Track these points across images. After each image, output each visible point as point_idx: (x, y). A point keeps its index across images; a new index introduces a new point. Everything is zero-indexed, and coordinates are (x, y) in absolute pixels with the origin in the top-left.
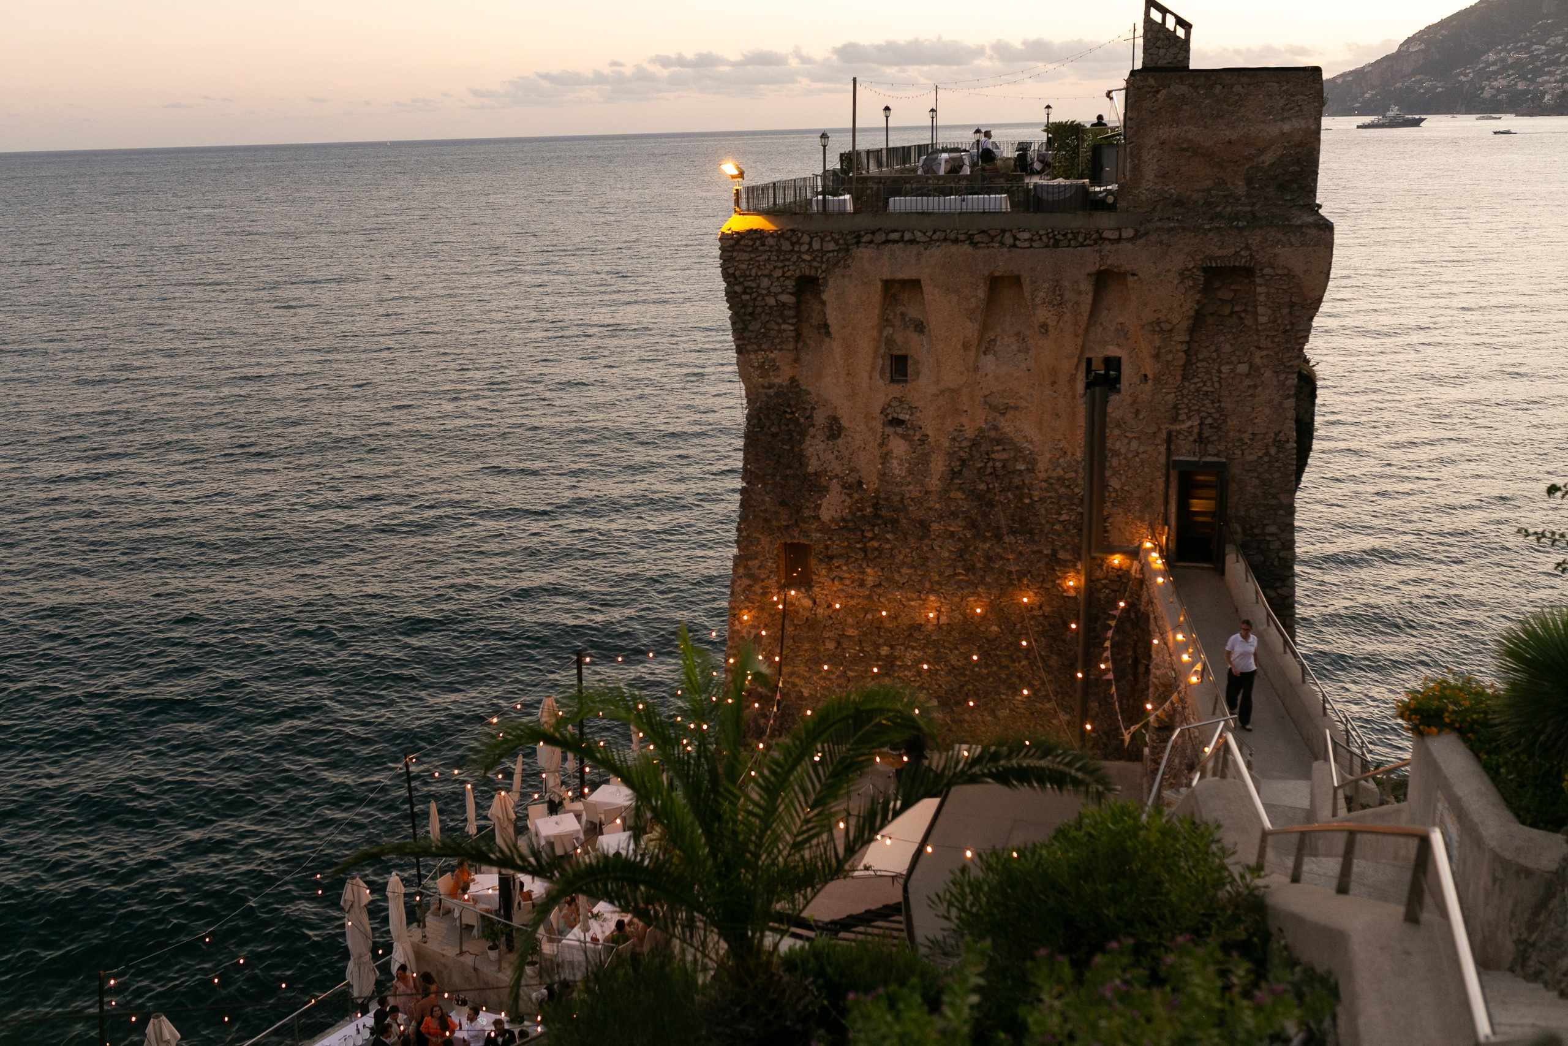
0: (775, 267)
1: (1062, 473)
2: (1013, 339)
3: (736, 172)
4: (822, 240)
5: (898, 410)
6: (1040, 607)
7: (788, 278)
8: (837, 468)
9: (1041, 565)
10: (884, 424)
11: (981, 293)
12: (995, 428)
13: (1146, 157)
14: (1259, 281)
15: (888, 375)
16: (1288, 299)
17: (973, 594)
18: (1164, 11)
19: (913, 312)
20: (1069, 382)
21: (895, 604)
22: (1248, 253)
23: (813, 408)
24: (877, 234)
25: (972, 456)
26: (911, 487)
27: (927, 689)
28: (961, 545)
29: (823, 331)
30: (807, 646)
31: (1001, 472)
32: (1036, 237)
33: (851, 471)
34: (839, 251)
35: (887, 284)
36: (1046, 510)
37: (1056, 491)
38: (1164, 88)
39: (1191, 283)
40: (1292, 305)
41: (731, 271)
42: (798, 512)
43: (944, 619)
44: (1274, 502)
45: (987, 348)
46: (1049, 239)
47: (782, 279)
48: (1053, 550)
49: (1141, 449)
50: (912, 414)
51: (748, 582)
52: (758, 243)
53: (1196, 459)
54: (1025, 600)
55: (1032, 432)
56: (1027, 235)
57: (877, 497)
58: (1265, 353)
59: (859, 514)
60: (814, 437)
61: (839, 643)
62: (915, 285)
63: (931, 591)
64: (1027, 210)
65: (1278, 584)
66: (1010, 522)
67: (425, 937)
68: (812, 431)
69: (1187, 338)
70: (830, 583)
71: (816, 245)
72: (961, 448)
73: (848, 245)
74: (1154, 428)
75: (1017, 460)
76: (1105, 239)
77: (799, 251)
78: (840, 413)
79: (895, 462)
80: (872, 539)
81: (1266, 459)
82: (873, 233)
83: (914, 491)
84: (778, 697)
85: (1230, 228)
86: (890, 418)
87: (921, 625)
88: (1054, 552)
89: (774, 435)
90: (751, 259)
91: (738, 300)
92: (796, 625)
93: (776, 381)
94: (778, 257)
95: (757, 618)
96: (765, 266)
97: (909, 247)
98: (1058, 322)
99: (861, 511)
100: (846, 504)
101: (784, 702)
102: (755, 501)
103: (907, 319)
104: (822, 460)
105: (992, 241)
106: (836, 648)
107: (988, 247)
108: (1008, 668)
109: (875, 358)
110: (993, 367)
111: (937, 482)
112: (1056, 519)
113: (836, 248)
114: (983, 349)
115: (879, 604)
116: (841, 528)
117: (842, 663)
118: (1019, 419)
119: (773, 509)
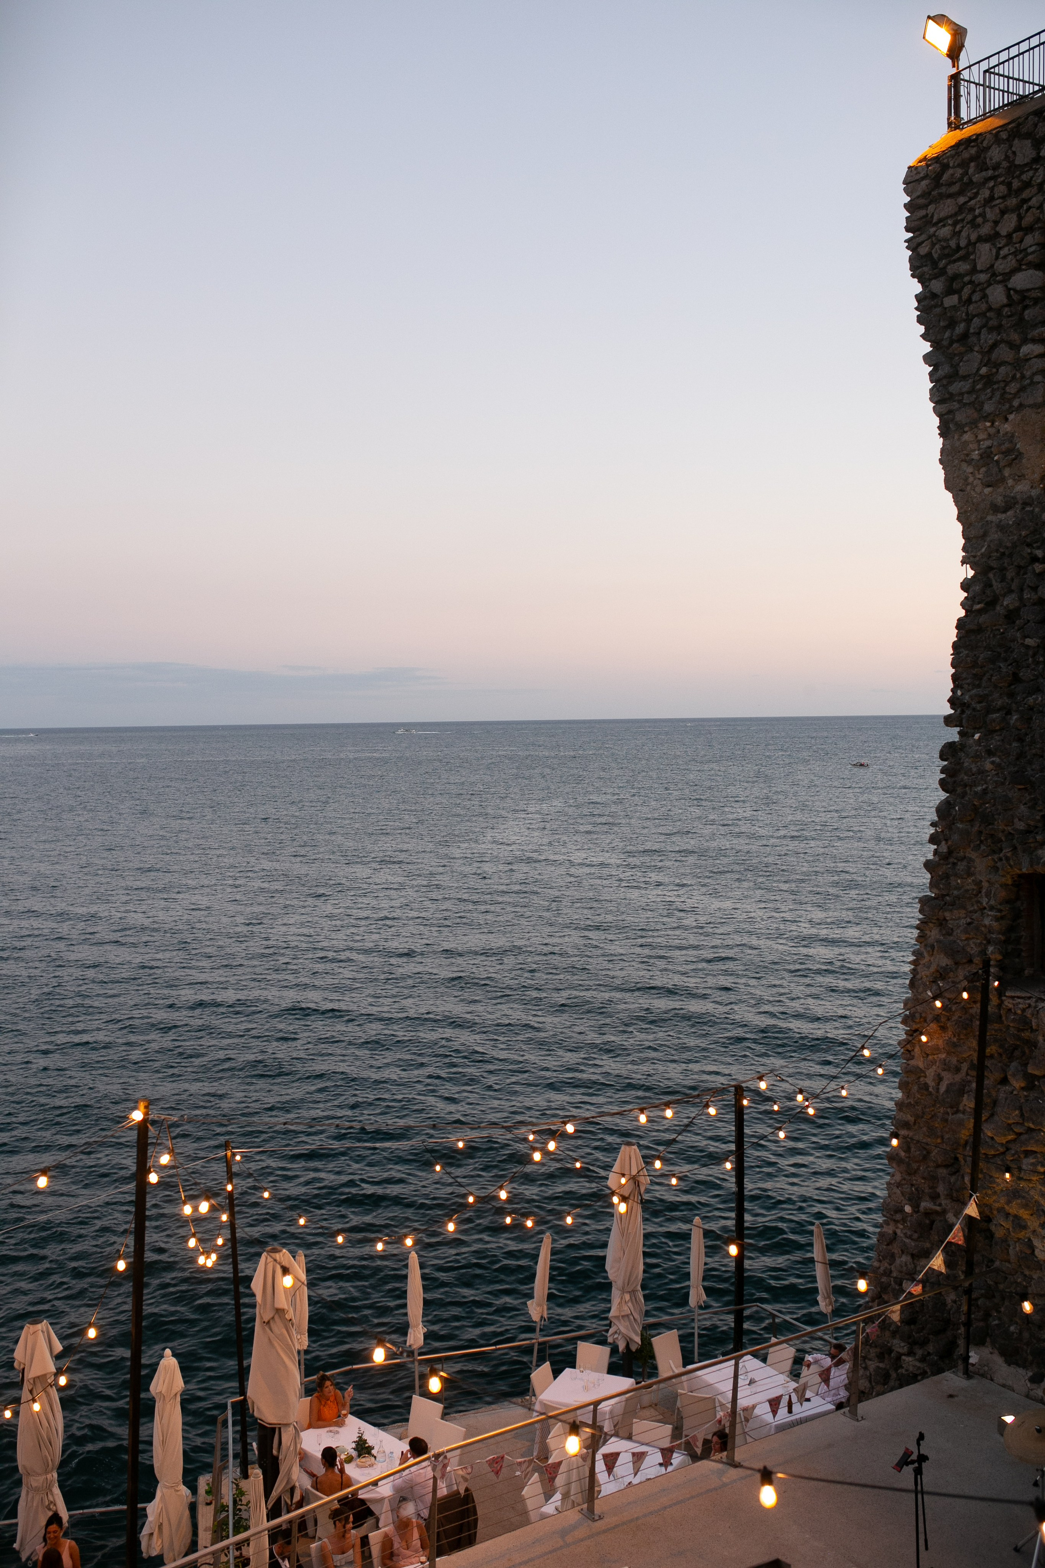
0: (1003, 213)
7: (1030, 229)
41: (925, 249)
47: (1016, 236)
51: (944, 961)
89: (1011, 617)
90: (960, 209)
91: (938, 310)
92: (1034, 1077)
93: (1019, 488)
94: (1009, 185)
95: (955, 1045)
96: (983, 215)
101: (997, 1263)
102: (968, 771)
119: (1000, 791)
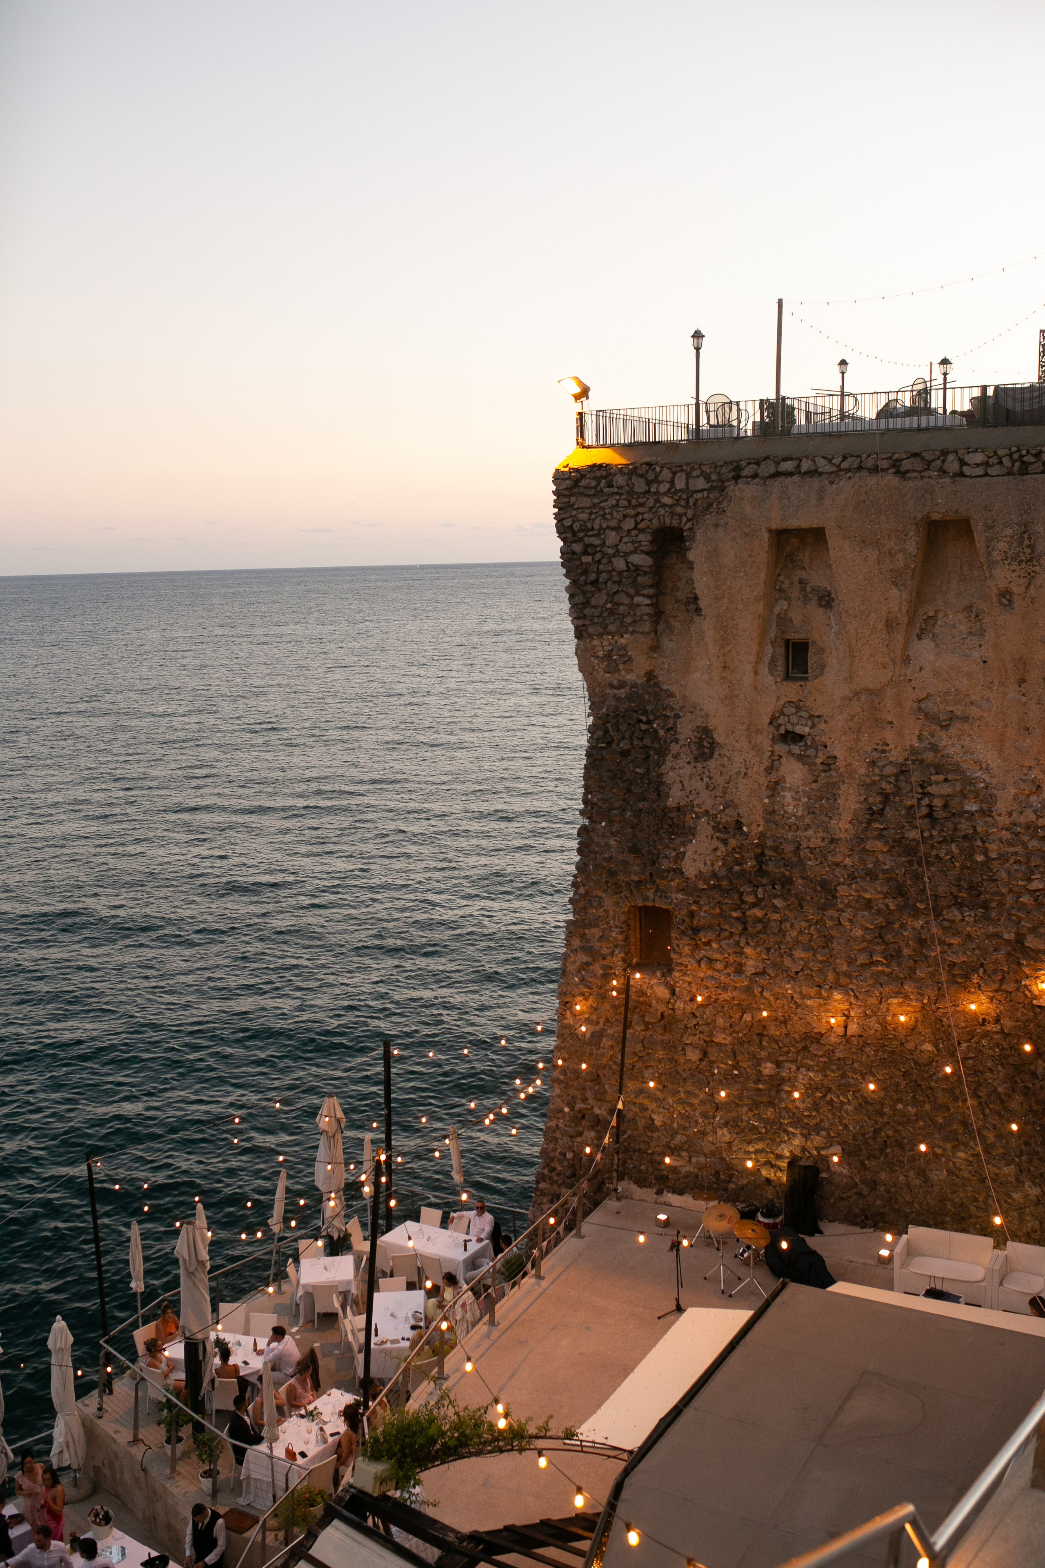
0: (625, 516)
1: (1033, 817)
2: (961, 616)
3: (578, 390)
4: (688, 476)
5: (794, 719)
6: (997, 1020)
7: (642, 531)
8: (706, 801)
9: (1000, 955)
10: (774, 740)
11: (912, 546)
12: (934, 748)
15: (780, 669)
17: (897, 994)
19: (817, 579)
20: (1043, 680)
21: (784, 1001)
23: (677, 716)
24: (763, 465)
25: (899, 789)
26: (810, 832)
27: (827, 1130)
28: (880, 920)
29: (692, 607)
30: (661, 1054)
31: (940, 814)
32: (994, 460)
33: (727, 806)
35: (778, 536)
36: (1009, 873)
37: (1024, 845)
41: (567, 523)
42: (653, 863)
43: (853, 1028)
45: (923, 630)
46: (1013, 462)
47: (634, 533)
48: (1018, 934)
50: (813, 726)
51: (585, 958)
52: (603, 482)
54: (973, 1007)
55: (987, 754)
56: (979, 458)
57: (761, 845)
59: (737, 868)
60: (676, 756)
61: (705, 1054)
62: (817, 535)
63: (836, 985)
64: (983, 426)
66: (954, 890)
67: (100, 1409)
68: (675, 748)
70: (695, 965)
71: (680, 483)
72: (883, 777)
73: (723, 482)
75: (965, 797)
77: (657, 493)
78: (712, 723)
79: (788, 795)
80: (754, 905)
82: (758, 463)
83: (814, 838)
84: (614, 1123)
86: (782, 731)
87: (822, 1035)
88: (1020, 938)
89: (624, 754)
90: (595, 505)
91: (577, 563)
92: (649, 1023)
93: (629, 677)
94: (629, 502)
95: (596, 1009)
96: (611, 514)
97: (808, 479)
98: (1027, 588)
99: (740, 864)
100: (719, 853)
101: (629, 1132)
102: (598, 844)
103: (809, 589)
104: (688, 789)
105: (928, 469)
106: (701, 1060)
107: (922, 477)
108: (948, 1109)
109: (761, 645)
110: (932, 658)
111: (848, 826)
112: (1024, 886)
113: (707, 486)
114: (917, 631)
115: (762, 1001)
116: (712, 888)
117: (708, 1083)
118: (969, 735)
119: (621, 857)
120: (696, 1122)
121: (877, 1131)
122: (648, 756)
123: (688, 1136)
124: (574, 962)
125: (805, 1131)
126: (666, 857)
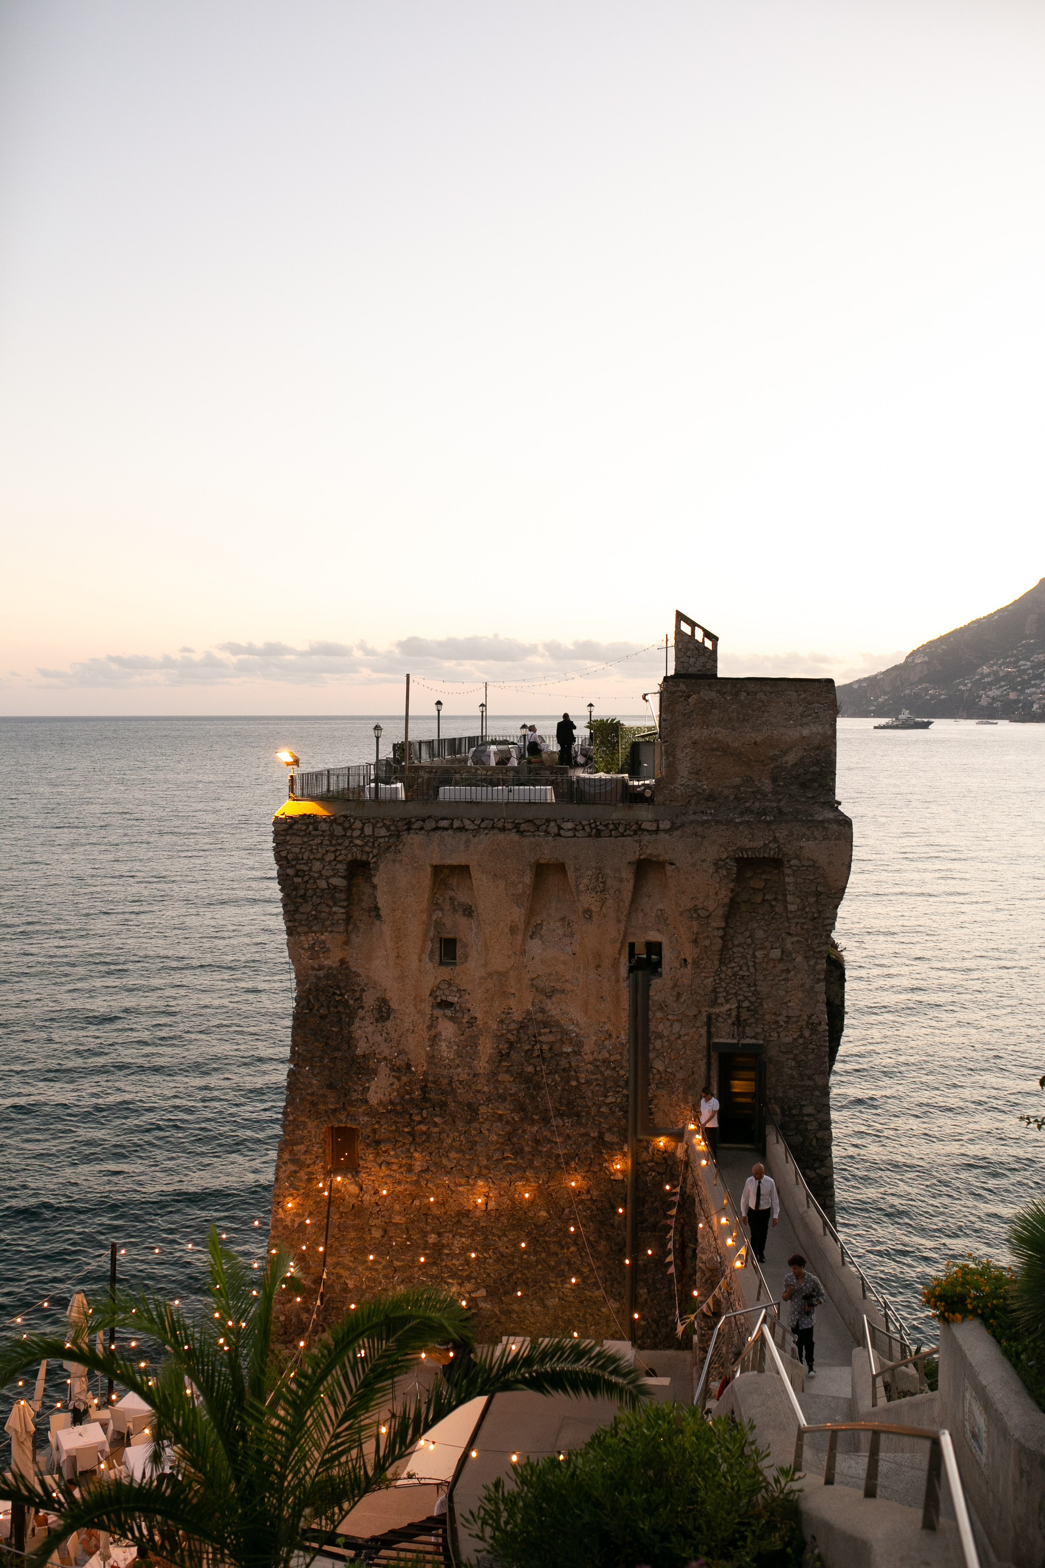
0: (327, 852)
1: (607, 1055)
2: (558, 924)
3: (291, 760)
4: (374, 827)
5: (447, 992)
6: (588, 1192)
7: (340, 862)
8: (385, 1050)
9: (589, 1148)
10: (432, 1006)
11: (528, 879)
12: (542, 1011)
13: (680, 755)
14: (788, 871)
15: (437, 958)
16: (814, 889)
17: (521, 1178)
18: (693, 624)
19: (462, 897)
20: (613, 966)
21: (443, 1189)
22: (776, 845)
23: (363, 990)
24: (427, 821)
25: (520, 1039)
26: (459, 1070)
27: (475, 1278)
28: (508, 1128)
29: (373, 914)
30: (353, 1234)
31: (548, 1055)
32: (580, 827)
33: (400, 1053)
34: (390, 836)
35: (437, 869)
36: (593, 1092)
37: (602, 1073)
38: (695, 693)
39: (725, 873)
40: (818, 894)
41: (284, 854)
42: (346, 1095)
43: (492, 1205)
44: (811, 1083)
45: (534, 933)
46: (592, 829)
47: (333, 863)
48: (599, 1133)
49: (683, 1032)
50: (460, 997)
51: (293, 1168)
52: (311, 827)
53: (735, 1041)
54: (573, 1184)
55: (577, 1015)
56: (570, 825)
57: (425, 1080)
58: (795, 939)
59: (407, 1097)
60: (362, 1019)
61: (385, 1231)
62: (464, 869)
63: (480, 1176)
64: (571, 801)
65: (817, 1165)
66: (557, 1105)
68: (361, 1013)
69: (723, 925)
70: (378, 1168)
71: (368, 831)
72: (509, 1031)
73: (399, 831)
74: (694, 1011)
75: (563, 1043)
76: (644, 830)
77: (351, 837)
78: (388, 995)
79: (444, 1044)
80: (420, 1123)
81: (801, 1041)
82: (424, 820)
83: (462, 1074)
84: (321, 1290)
85: (759, 821)
86: (439, 1000)
87: (469, 1211)
88: (601, 1136)
89: (323, 1017)
90: (304, 843)
91: (289, 881)
92: (342, 1213)
93: (326, 962)
94: (331, 842)
95: (302, 1205)
96: (317, 849)
97: (459, 834)
98: (601, 908)
99: (410, 1094)
100: (395, 1087)
101: (328, 1295)
102: (302, 1083)
103: (456, 903)
104: (371, 1042)
105: (538, 830)
106: (383, 1236)
107: (534, 836)
108: (557, 1255)
109: (424, 941)
110: (540, 951)
111: (486, 1065)
112: (603, 1101)
113: (388, 834)
114: (530, 933)
115: (427, 1190)
116: (389, 1112)
117: (389, 1253)
118: (565, 1002)
119: (321, 1092)
120: (380, 1282)
121: (510, 1275)
122: (341, 1019)
123: (374, 1294)
124: (285, 1171)
125: (460, 1281)
126: (355, 1091)
